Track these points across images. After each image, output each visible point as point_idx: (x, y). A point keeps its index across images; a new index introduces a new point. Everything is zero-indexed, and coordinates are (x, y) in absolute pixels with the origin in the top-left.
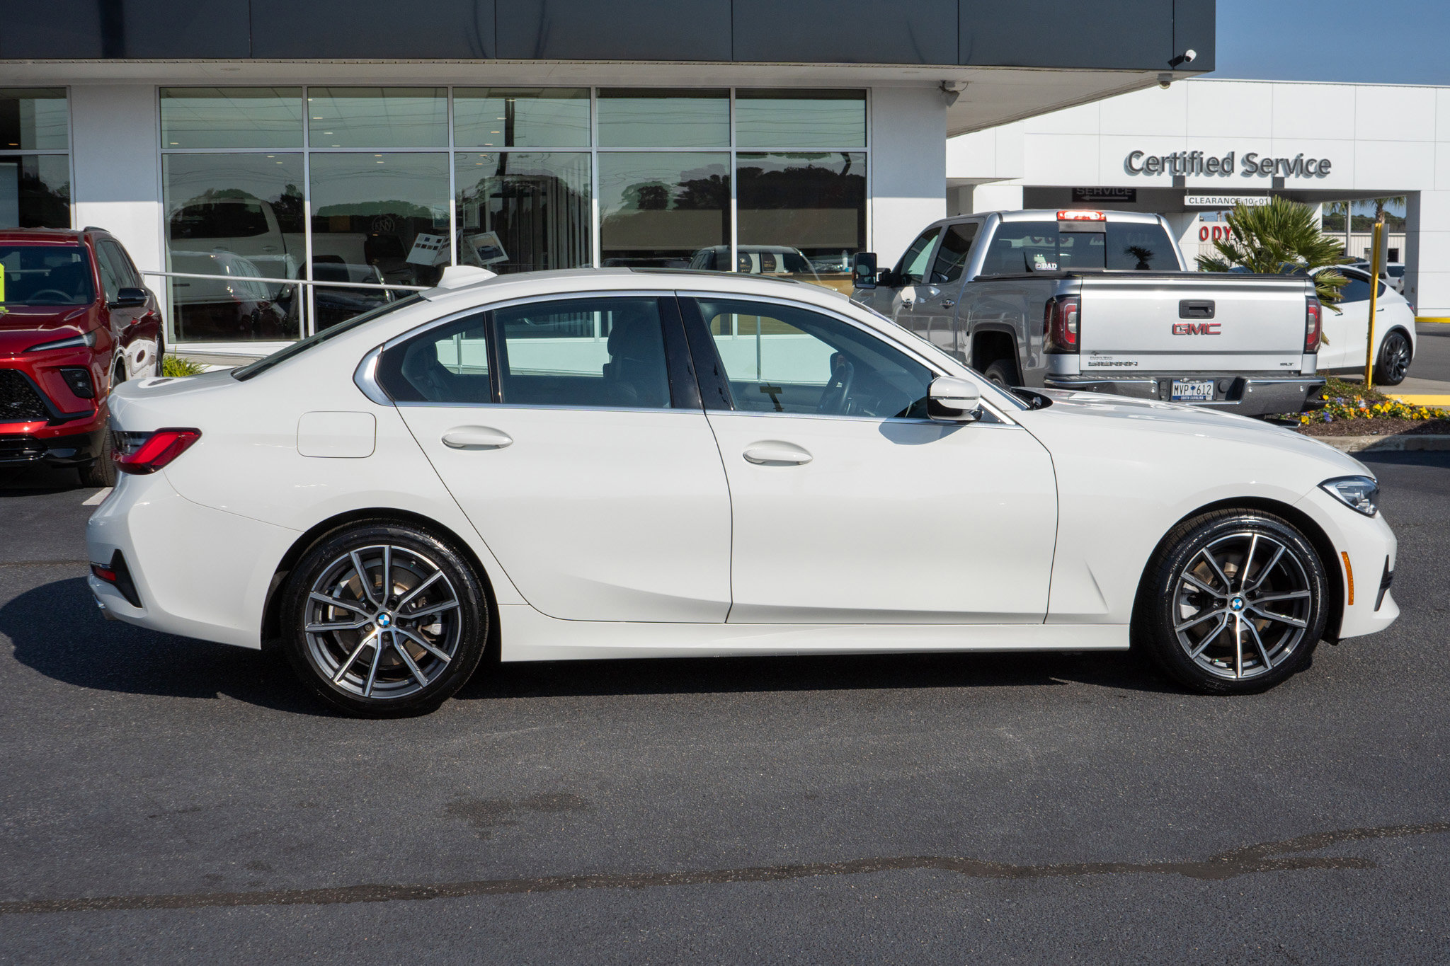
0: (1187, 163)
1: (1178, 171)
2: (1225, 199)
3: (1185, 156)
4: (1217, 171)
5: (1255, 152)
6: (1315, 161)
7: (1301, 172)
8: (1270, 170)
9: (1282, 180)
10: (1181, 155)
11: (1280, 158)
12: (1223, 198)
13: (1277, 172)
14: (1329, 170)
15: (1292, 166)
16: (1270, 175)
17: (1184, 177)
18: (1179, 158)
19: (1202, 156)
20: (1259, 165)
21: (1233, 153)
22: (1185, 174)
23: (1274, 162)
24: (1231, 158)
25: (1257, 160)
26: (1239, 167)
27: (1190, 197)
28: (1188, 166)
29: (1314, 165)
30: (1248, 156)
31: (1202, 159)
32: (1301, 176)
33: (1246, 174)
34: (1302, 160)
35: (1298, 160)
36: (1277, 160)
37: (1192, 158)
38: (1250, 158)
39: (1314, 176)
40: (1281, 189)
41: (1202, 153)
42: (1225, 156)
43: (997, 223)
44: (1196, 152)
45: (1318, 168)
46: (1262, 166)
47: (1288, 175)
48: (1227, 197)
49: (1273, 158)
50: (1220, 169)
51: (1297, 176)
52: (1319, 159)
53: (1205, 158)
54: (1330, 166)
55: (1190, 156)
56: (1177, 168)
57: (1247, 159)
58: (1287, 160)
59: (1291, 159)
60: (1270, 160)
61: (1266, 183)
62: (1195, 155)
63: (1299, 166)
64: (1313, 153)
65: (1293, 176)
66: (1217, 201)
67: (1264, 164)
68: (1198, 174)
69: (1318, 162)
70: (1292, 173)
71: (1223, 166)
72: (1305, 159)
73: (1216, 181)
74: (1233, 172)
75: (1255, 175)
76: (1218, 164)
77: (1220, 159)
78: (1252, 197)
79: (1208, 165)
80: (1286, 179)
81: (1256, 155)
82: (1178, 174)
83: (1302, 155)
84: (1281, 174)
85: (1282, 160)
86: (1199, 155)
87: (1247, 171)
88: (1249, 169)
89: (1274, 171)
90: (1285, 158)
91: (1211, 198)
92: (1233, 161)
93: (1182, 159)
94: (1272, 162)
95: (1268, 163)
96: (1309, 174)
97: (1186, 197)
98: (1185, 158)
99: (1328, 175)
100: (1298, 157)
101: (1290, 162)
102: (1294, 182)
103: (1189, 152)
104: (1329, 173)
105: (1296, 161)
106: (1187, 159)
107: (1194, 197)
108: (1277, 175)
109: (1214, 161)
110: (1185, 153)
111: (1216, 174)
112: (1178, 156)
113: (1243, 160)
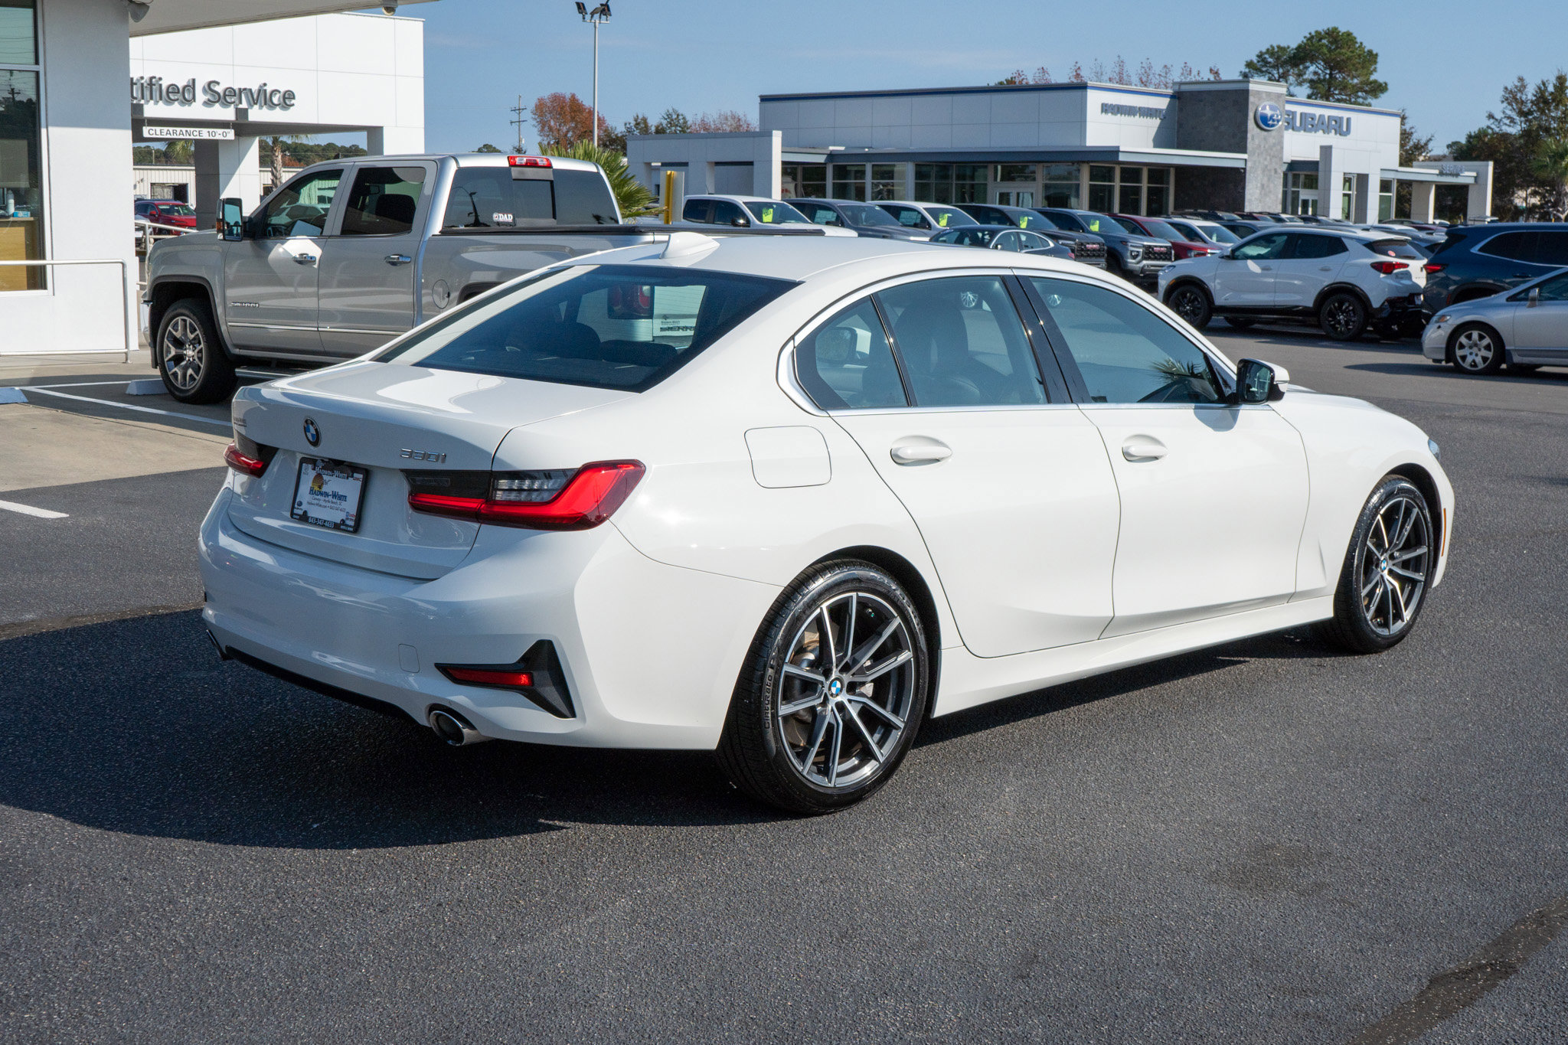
0: (145, 89)
1: (136, 98)
2: (187, 131)
3: (143, 81)
4: (177, 100)
5: (217, 80)
6: (279, 92)
7: (265, 104)
8: (233, 100)
9: (245, 111)
10: (137, 80)
11: (243, 87)
12: (184, 129)
13: (241, 103)
14: (293, 101)
15: (255, 96)
16: (233, 105)
17: (142, 105)
18: (136, 84)
19: (160, 82)
20: (222, 94)
21: (194, 80)
22: (142, 102)
23: (237, 91)
24: (191, 85)
25: (219, 89)
26: (201, 97)
27: (149, 128)
28: (147, 93)
29: (278, 95)
30: (210, 84)
31: (161, 85)
32: (264, 107)
33: (208, 103)
34: (265, 91)
35: (262, 90)
36: (240, 89)
37: (151, 84)
38: (212, 87)
39: (278, 108)
40: (246, 122)
41: (160, 79)
42: (186, 84)
43: (452, 169)
44: (155, 77)
45: (282, 100)
46: (225, 95)
47: (251, 106)
48: (188, 129)
49: (236, 87)
50: (181, 98)
51: (261, 107)
52: (282, 90)
53: (165, 84)
54: (294, 98)
55: (148, 82)
56: (135, 95)
57: (209, 87)
58: (250, 90)
59: (255, 89)
60: (233, 89)
61: (228, 114)
62: (154, 80)
63: (262, 97)
64: (277, 83)
65: (256, 107)
66: (178, 133)
67: (227, 93)
68: (156, 102)
69: (282, 94)
70: (256, 104)
71: (183, 94)
72: (269, 89)
73: (176, 111)
74: (195, 101)
75: (217, 105)
76: (178, 92)
77: (180, 86)
78: (215, 130)
79: (168, 92)
80: (249, 110)
81: (218, 83)
82: (135, 102)
83: (265, 85)
84: (244, 105)
85: (245, 89)
86: (157, 81)
87: (209, 100)
88: (212, 99)
89: (237, 102)
90: (248, 87)
91: (171, 129)
92: (194, 88)
93: (139, 85)
94: (234, 91)
95: (231, 92)
96: (273, 106)
97: (144, 128)
98: (142, 84)
99: (292, 108)
100: (261, 86)
101: (253, 91)
102: (258, 115)
103: (147, 77)
104: (293, 105)
105: (259, 91)
106: (145, 85)
107: (154, 128)
108: (240, 106)
109: (173, 89)
110: (142, 78)
111: (176, 103)
112: (134, 81)
113: (204, 87)
